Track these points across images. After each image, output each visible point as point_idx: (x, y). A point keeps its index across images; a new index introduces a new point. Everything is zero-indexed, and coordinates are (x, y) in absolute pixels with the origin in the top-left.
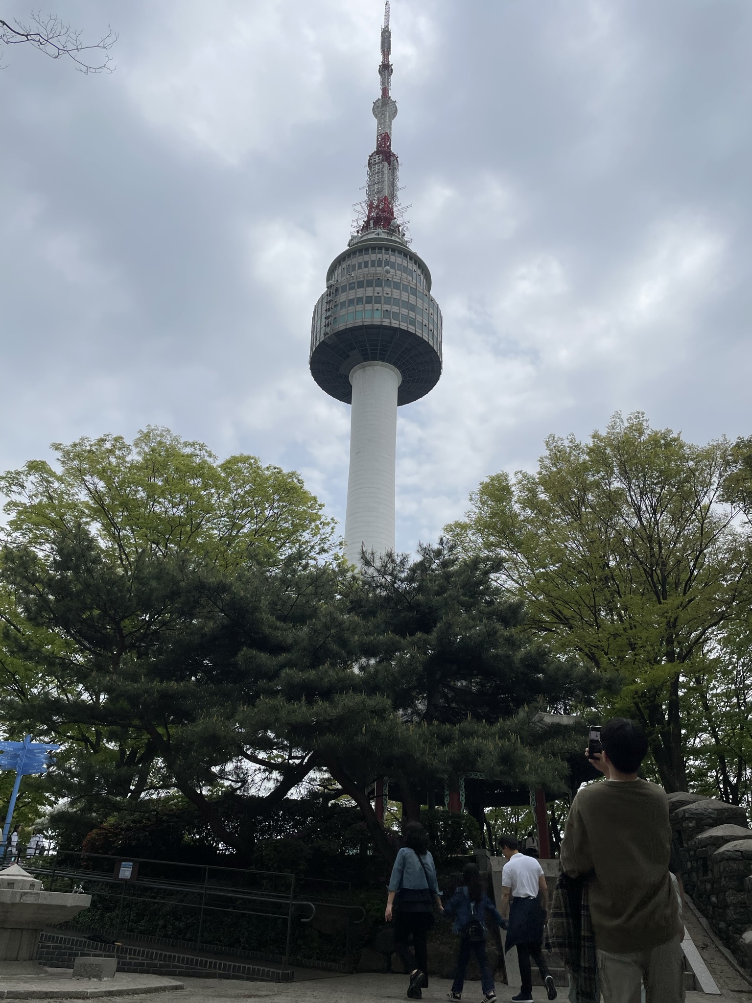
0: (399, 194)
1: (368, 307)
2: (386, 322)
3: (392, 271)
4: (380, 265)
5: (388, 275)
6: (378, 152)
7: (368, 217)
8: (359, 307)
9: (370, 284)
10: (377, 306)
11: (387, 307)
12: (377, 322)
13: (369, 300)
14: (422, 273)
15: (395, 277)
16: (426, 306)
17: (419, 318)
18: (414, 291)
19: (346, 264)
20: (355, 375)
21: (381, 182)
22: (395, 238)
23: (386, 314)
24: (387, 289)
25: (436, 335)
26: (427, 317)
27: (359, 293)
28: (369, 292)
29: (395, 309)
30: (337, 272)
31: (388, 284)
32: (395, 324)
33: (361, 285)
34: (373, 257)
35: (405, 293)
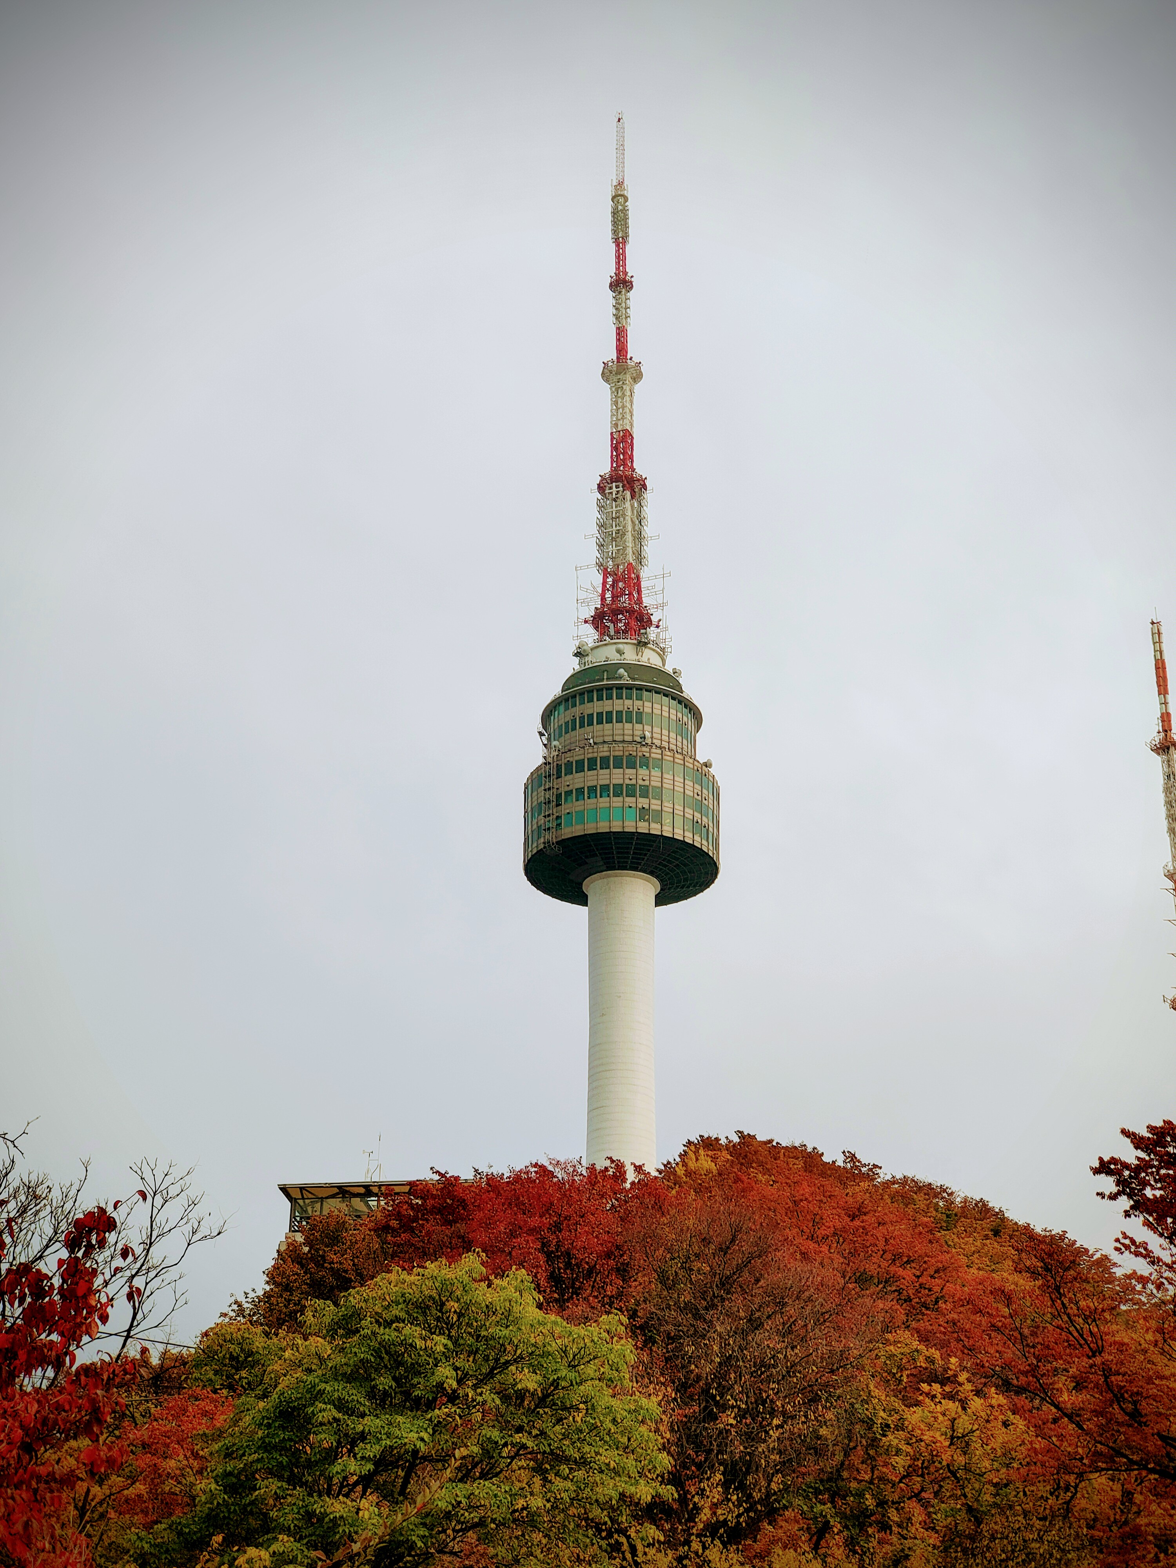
2: (643, 828)
4: (629, 720)
5: (643, 748)
6: (614, 477)
8: (603, 802)
10: (630, 800)
11: (643, 802)
12: (630, 827)
13: (618, 791)
14: (689, 717)
15: (653, 749)
16: (698, 788)
17: (689, 813)
19: (577, 710)
20: (593, 886)
21: (621, 534)
22: (649, 657)
23: (644, 813)
24: (643, 772)
25: (711, 831)
26: (699, 806)
27: (602, 777)
28: (617, 776)
29: (655, 805)
30: (562, 716)
31: (645, 762)
32: (655, 829)
33: (605, 763)
34: (618, 705)
35: (668, 776)
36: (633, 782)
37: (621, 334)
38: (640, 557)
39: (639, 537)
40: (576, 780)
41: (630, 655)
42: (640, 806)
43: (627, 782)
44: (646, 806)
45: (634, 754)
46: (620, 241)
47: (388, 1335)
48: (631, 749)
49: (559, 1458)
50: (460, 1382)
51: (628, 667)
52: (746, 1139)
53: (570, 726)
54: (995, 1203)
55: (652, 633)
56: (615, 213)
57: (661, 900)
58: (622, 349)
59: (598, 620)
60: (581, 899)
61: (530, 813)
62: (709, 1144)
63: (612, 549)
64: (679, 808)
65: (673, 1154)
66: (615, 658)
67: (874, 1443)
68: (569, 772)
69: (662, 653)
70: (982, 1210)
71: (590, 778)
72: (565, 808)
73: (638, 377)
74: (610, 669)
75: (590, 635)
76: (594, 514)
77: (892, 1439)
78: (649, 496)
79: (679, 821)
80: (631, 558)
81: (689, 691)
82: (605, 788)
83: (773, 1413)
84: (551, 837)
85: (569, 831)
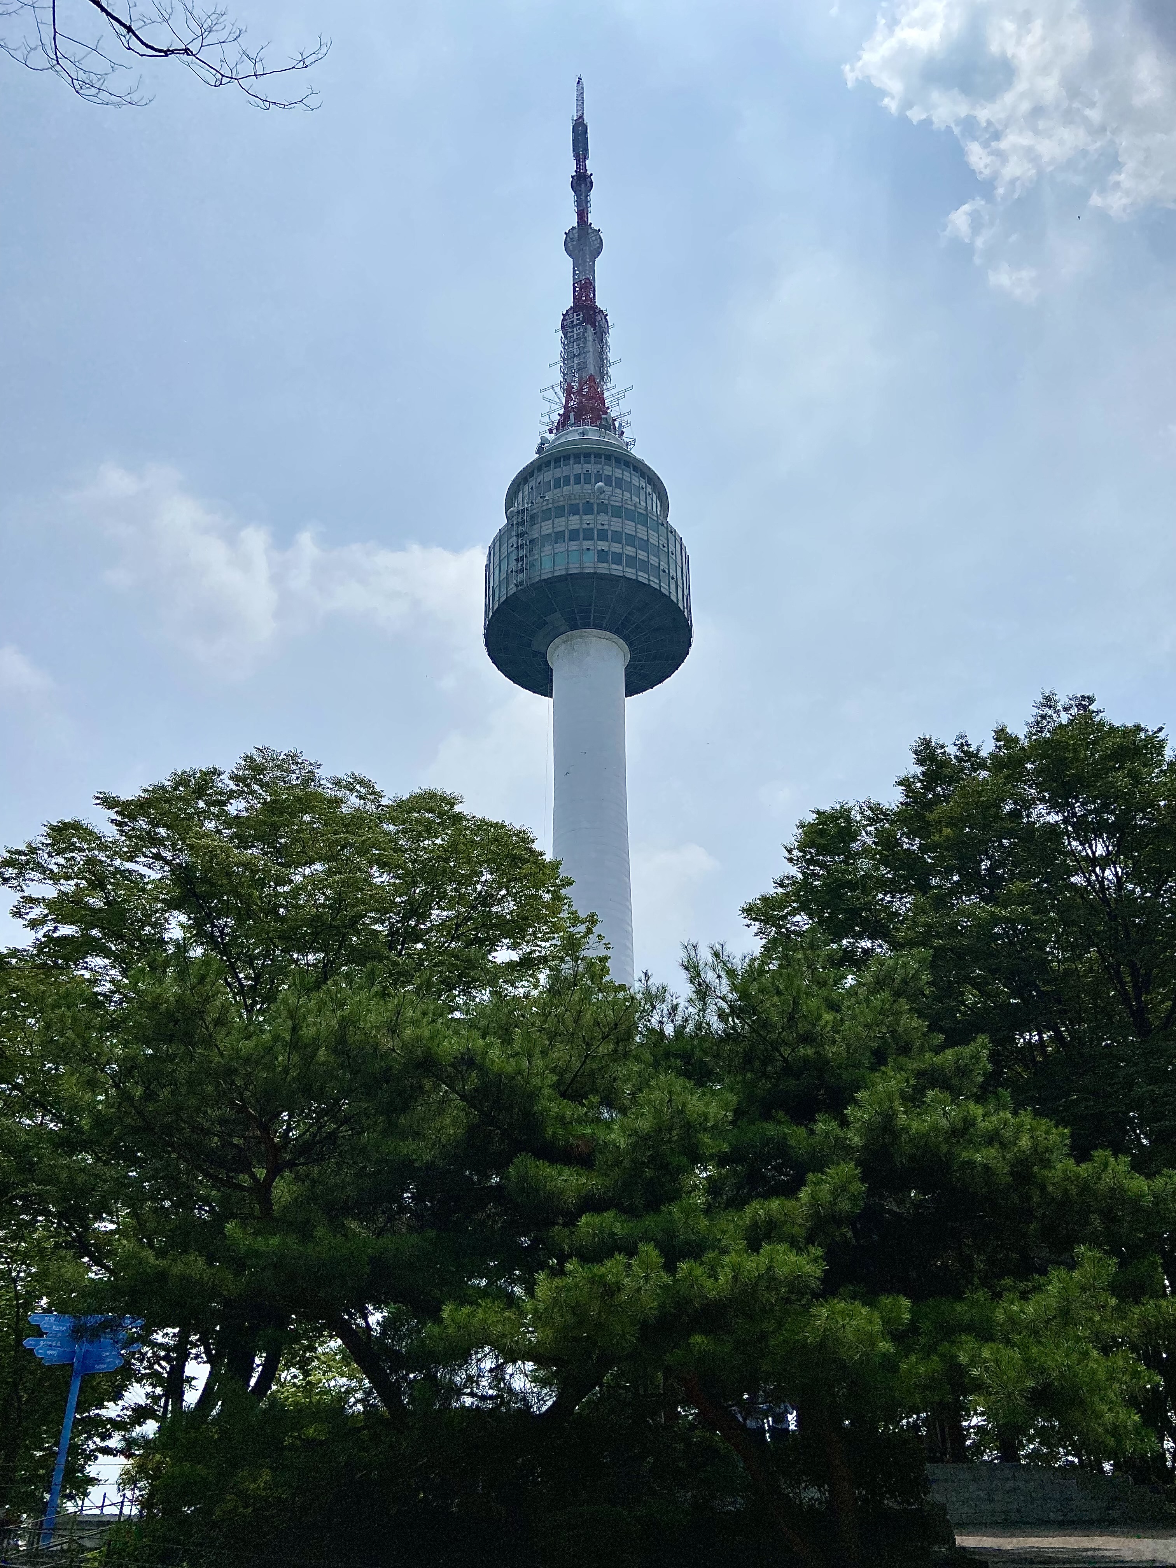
1: (574, 546)
2: (602, 569)
3: (607, 488)
4: (588, 480)
5: (602, 496)
6: (575, 309)
7: (566, 407)
8: (560, 547)
9: (574, 510)
10: (587, 544)
11: (602, 545)
12: (588, 569)
13: (574, 535)
14: (654, 490)
15: (613, 498)
16: (663, 540)
17: (654, 560)
18: (643, 519)
20: (557, 652)
21: (584, 353)
23: (602, 556)
28: (573, 523)
36: (591, 526)
37: (582, 214)
39: (602, 359)
42: (599, 548)
43: (585, 526)
44: (606, 549)
45: (592, 501)
58: (582, 221)
59: (561, 419)
82: (560, 535)
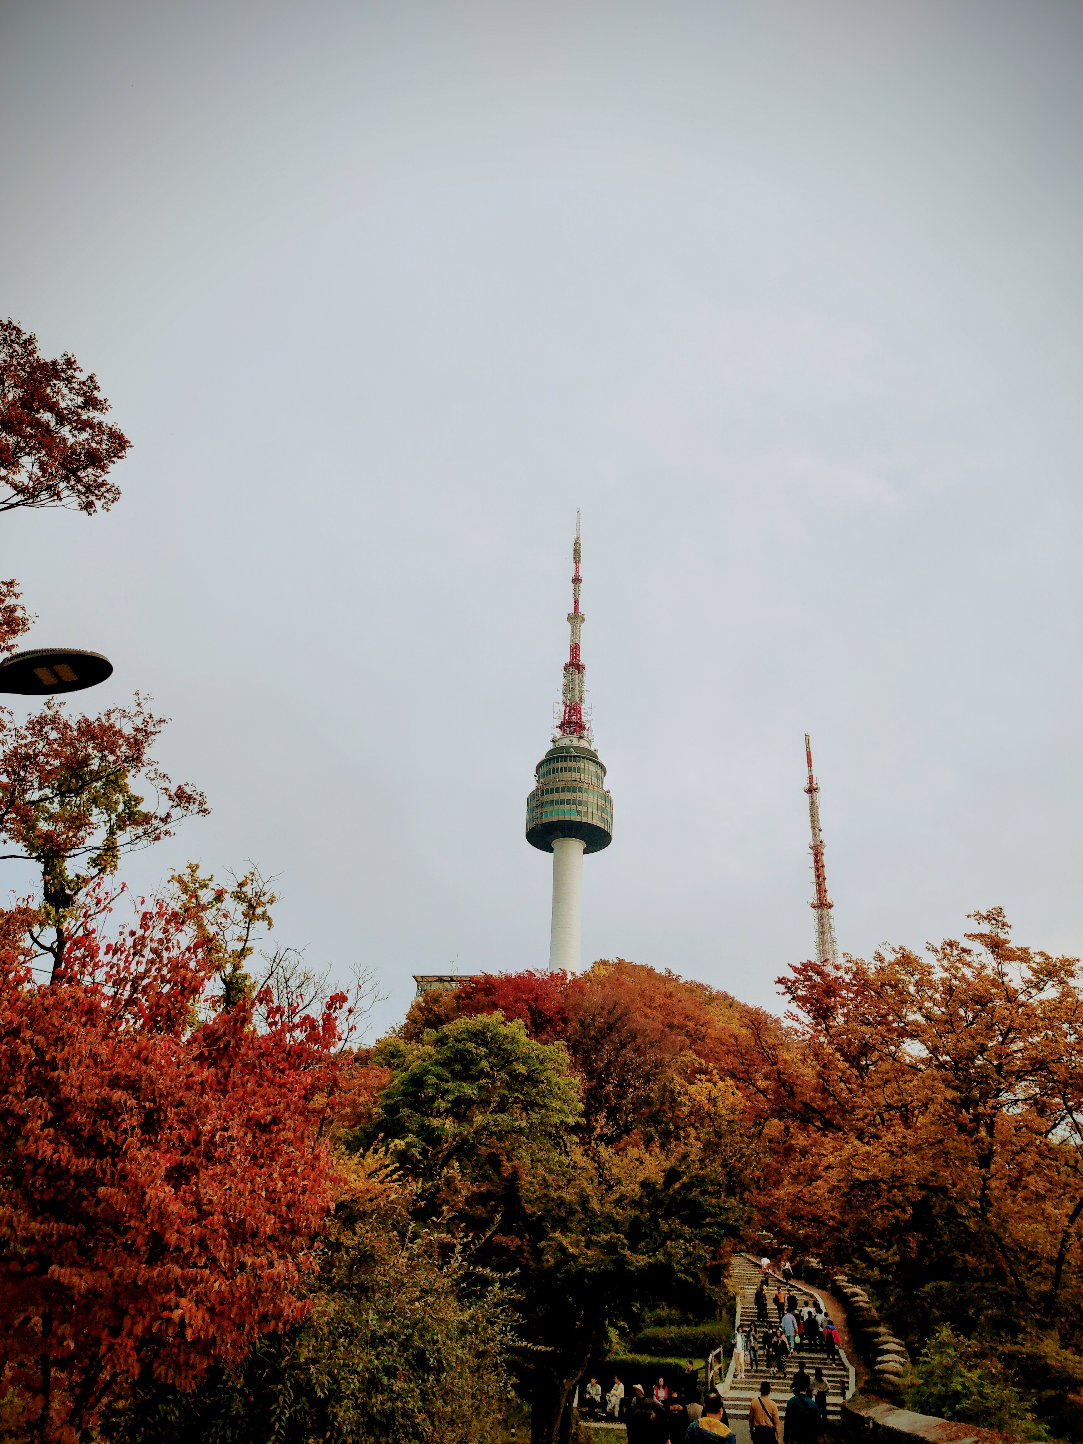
0: (585, 696)
1: (568, 807)
2: (579, 819)
3: (583, 777)
4: (574, 771)
6: (571, 664)
8: (562, 807)
9: (569, 791)
10: (573, 807)
11: (579, 808)
12: (573, 819)
13: (568, 802)
18: (597, 793)
19: (552, 766)
20: (556, 844)
21: (573, 689)
22: (584, 744)
23: (580, 812)
24: (580, 794)
25: (609, 822)
26: (604, 810)
27: (561, 796)
28: (568, 796)
29: (585, 809)
30: (544, 769)
31: (581, 790)
32: (584, 820)
33: (563, 790)
34: (569, 764)
35: (591, 796)
36: (575, 798)
37: (576, 602)
38: (581, 699)
39: (581, 691)
40: (550, 797)
41: (576, 743)
43: (573, 798)
44: (581, 810)
45: (576, 786)
46: (577, 562)
47: (460, 1046)
48: (574, 784)
49: (535, 1104)
50: (492, 1068)
51: (574, 747)
52: (621, 961)
53: (548, 773)
54: (731, 993)
55: (585, 733)
56: (575, 550)
57: (585, 852)
58: (576, 608)
59: (562, 726)
60: (551, 850)
61: (530, 810)
62: (604, 963)
63: (569, 695)
64: (595, 811)
65: (588, 967)
66: (569, 743)
67: (674, 1100)
68: (547, 793)
69: (589, 742)
70: (726, 996)
71: (556, 796)
72: (544, 809)
73: (583, 620)
74: (566, 748)
75: (558, 733)
76: (561, 680)
77: (682, 1099)
78: (586, 673)
79: (595, 817)
80: (577, 700)
81: (601, 759)
82: (563, 801)
83: (630, 1086)
84: (538, 822)
85: (546, 819)
